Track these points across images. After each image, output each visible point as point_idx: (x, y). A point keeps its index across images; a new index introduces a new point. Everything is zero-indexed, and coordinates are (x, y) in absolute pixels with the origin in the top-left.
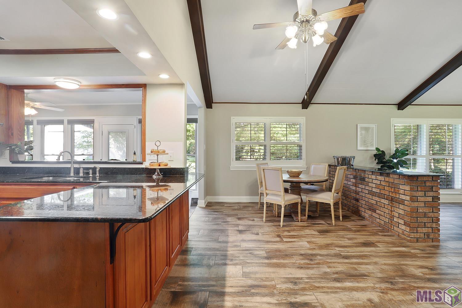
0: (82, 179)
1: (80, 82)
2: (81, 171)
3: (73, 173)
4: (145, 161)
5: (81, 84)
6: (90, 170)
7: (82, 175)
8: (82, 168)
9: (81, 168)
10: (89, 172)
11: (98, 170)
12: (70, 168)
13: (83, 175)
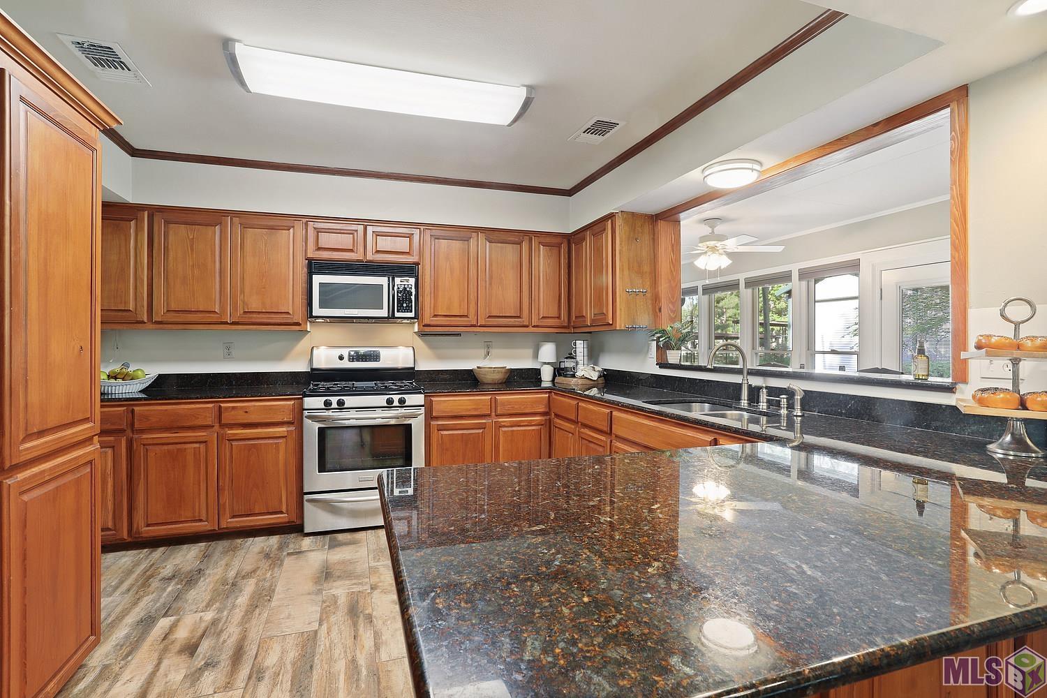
0: (765, 418)
1: (761, 164)
2: (764, 396)
3: (746, 398)
4: (965, 381)
5: (764, 168)
6: (782, 396)
7: (765, 407)
8: (766, 388)
9: (761, 388)
10: (780, 401)
11: (798, 397)
12: (739, 386)
13: (768, 407)
